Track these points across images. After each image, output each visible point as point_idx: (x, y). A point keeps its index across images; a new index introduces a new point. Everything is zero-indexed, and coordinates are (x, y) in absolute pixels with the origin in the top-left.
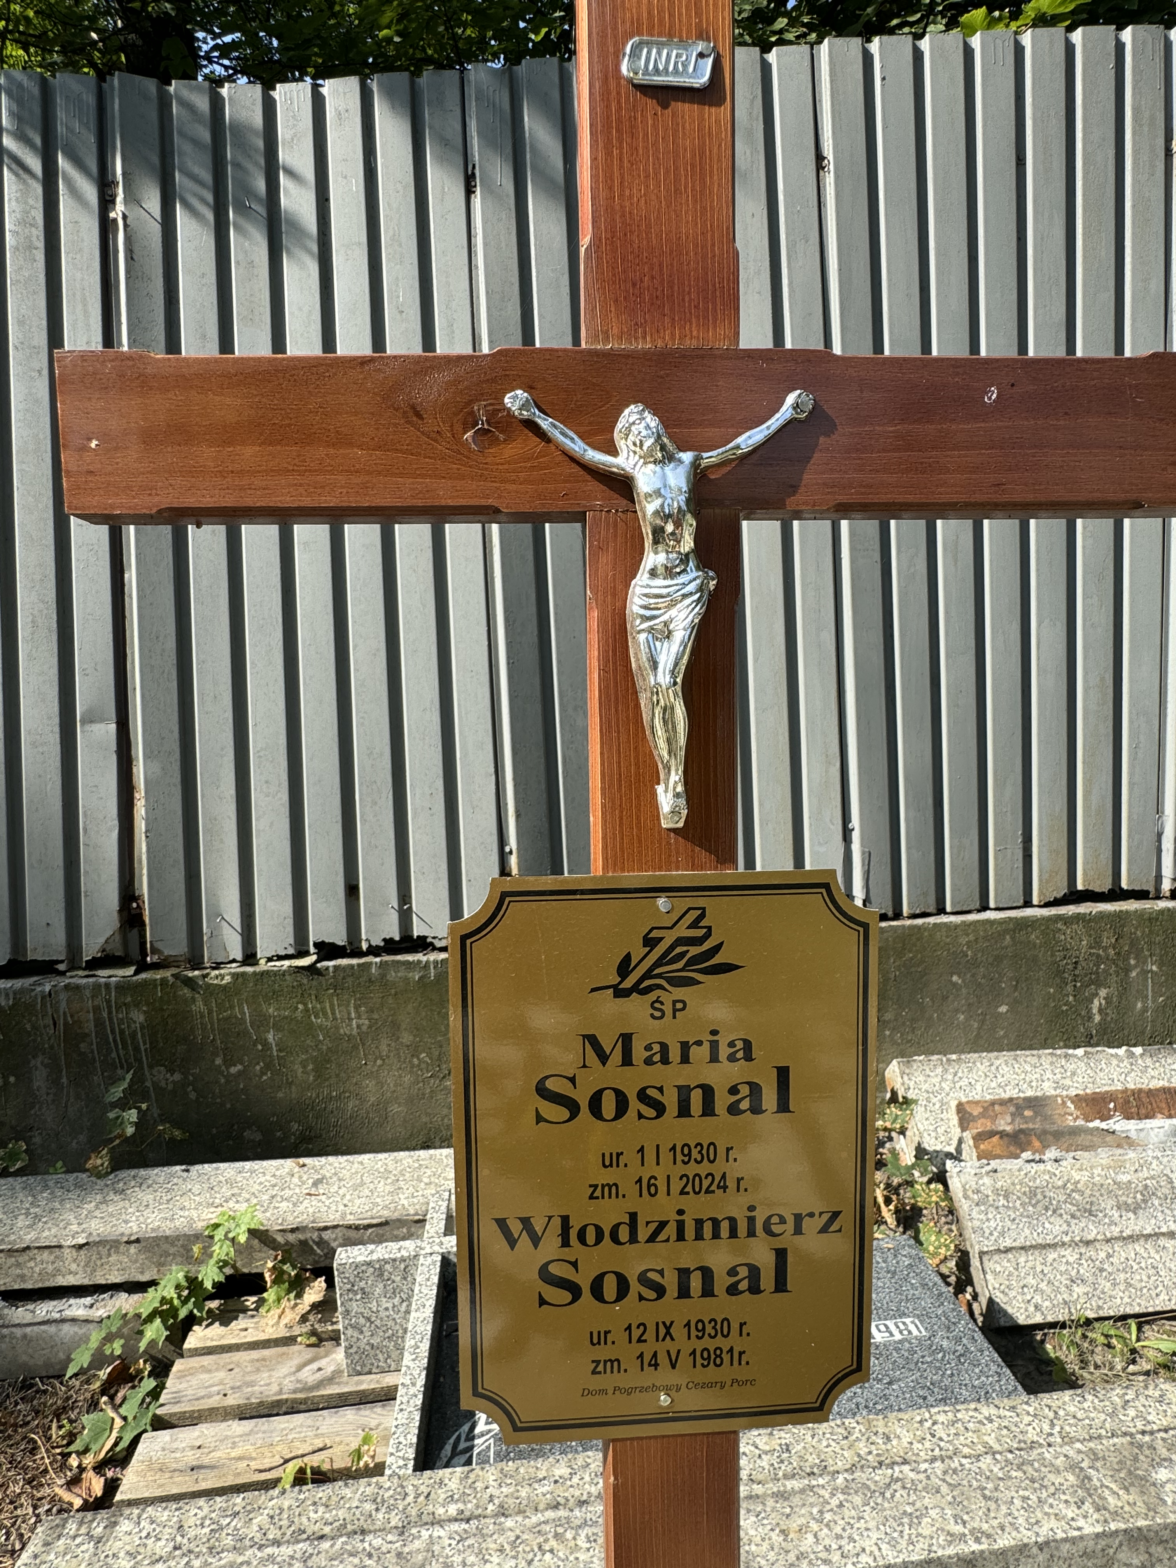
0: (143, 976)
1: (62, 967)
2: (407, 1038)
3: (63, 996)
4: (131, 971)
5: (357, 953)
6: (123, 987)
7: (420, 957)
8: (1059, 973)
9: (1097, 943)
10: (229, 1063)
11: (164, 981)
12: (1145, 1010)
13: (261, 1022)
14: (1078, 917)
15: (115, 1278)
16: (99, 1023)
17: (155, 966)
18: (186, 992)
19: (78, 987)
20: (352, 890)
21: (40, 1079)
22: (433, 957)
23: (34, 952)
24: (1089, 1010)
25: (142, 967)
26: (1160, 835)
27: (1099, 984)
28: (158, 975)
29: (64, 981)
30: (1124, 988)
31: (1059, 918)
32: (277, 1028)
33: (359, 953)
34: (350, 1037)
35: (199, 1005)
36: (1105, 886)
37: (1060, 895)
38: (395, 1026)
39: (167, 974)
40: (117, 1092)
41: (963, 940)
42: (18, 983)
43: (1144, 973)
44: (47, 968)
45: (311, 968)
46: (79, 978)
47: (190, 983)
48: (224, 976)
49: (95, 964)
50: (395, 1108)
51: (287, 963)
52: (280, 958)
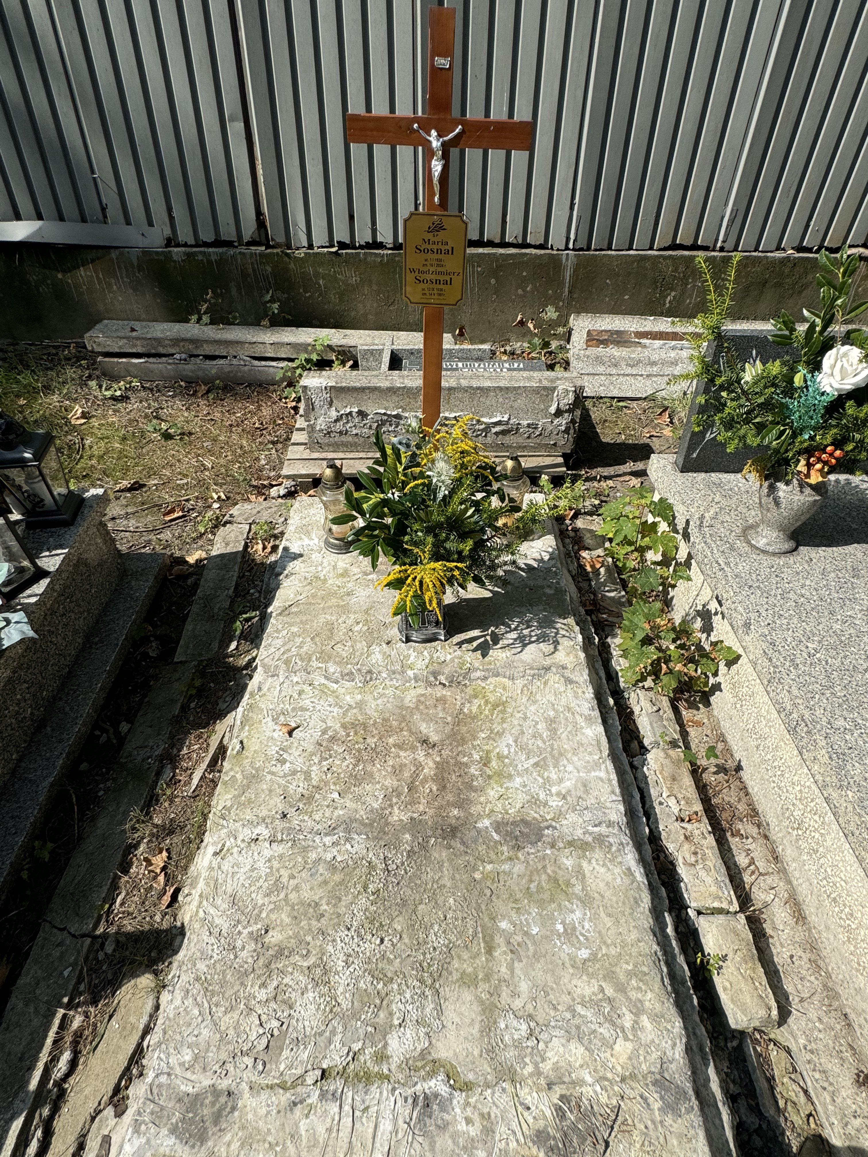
0: (269, 251)
1: (236, 244)
2: (375, 287)
3: (239, 257)
4: (263, 248)
5: (354, 248)
6: (262, 255)
7: (380, 251)
8: (655, 282)
9: (676, 270)
10: (306, 292)
11: (277, 253)
12: (690, 303)
13: (317, 275)
14: (670, 256)
15: (284, 356)
16: (254, 270)
17: (273, 247)
18: (286, 259)
19: (244, 254)
20: (351, 217)
21: (234, 291)
22: (385, 252)
23: (224, 237)
24: (665, 301)
25: (268, 246)
26: (723, 218)
27: (672, 289)
28: (275, 251)
29: (238, 251)
30: (683, 292)
31: (661, 256)
32: (323, 279)
33: (355, 248)
34: (353, 285)
35: (292, 266)
36: (689, 242)
37: (667, 245)
38: (370, 281)
39: (279, 250)
40: (268, 297)
41: (615, 263)
42: (220, 250)
43: (694, 286)
44: (229, 244)
45: (336, 253)
46: (243, 249)
47: (287, 255)
48: (301, 253)
49: (249, 244)
50: (370, 317)
51: (326, 250)
52: (323, 247)
